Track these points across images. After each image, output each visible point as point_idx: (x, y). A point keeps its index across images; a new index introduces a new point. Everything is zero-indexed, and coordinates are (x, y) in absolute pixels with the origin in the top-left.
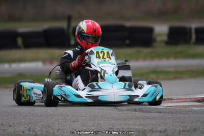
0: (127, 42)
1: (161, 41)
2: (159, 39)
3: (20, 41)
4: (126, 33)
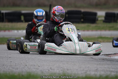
0: (82, 20)
1: (101, 20)
2: (99, 19)
3: (22, 18)
4: (82, 15)
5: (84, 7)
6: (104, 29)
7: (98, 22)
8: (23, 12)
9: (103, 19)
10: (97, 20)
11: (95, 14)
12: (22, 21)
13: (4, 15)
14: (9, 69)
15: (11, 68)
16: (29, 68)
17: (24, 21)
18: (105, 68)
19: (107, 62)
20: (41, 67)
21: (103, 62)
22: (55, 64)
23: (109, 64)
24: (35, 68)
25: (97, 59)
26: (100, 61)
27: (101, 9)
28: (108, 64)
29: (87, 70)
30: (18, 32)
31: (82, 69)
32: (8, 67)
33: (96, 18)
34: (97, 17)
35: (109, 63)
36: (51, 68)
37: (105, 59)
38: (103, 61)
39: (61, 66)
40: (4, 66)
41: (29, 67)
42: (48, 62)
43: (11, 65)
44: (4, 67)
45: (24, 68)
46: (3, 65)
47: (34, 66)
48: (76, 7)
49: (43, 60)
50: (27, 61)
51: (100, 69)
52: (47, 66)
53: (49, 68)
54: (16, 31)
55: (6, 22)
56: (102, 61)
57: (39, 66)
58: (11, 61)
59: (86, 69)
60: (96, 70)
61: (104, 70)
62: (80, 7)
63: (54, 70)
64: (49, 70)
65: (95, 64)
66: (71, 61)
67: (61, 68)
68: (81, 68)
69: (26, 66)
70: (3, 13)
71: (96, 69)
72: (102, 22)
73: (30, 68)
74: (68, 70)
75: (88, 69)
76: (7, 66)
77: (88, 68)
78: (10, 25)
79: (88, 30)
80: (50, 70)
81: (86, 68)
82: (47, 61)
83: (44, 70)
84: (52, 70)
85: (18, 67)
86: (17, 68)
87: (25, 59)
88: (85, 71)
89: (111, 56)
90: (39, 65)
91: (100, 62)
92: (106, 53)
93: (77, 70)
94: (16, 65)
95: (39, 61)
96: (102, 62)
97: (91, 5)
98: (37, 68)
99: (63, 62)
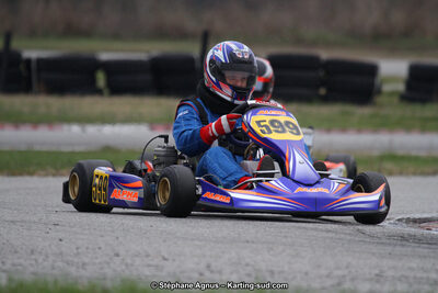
0: (323, 91)
1: (392, 94)
2: (387, 88)
3: (101, 79)
4: (321, 74)
5: (328, 44)
6: (405, 125)
7: (379, 99)
8: (105, 56)
9: (401, 87)
10: (379, 92)
11: (372, 70)
12: (99, 92)
13: (33, 66)
14: (53, 268)
15: (60, 264)
16: (127, 265)
17: (106, 91)
18: (411, 269)
19: (417, 249)
20: (174, 260)
21: (404, 249)
22: (223, 252)
23: (425, 257)
24: (149, 266)
25: (379, 235)
26: (390, 244)
27: (394, 51)
28: (420, 257)
29: (344, 276)
30: (84, 131)
31: (324, 272)
32: (51, 258)
33: (372, 84)
34: (378, 81)
35: (423, 250)
36: (208, 266)
37: (410, 235)
38: (403, 246)
39: (248, 260)
40: (33, 257)
41: (129, 261)
42: (197, 242)
43: (61, 254)
44: (36, 260)
45: (108, 263)
46: (32, 252)
47: (148, 256)
48: (299, 41)
49: (178, 234)
50: (120, 239)
51: (390, 273)
52: (196, 260)
53: (202, 266)
54: (76, 129)
55: (39, 92)
56: (399, 242)
57: (165, 259)
58: (61, 235)
59: (340, 273)
60: (377, 275)
61: (406, 277)
62: (314, 43)
63: (220, 272)
64: (201, 274)
65: (374, 254)
66: (284, 240)
67: (247, 265)
68: (319, 266)
69: (117, 255)
70: (28, 61)
71: (377, 272)
72: (395, 100)
73: (132, 265)
74: (272, 273)
75: (346, 272)
76: (47, 257)
77: (347, 267)
78: (55, 103)
79: (344, 130)
80: (207, 274)
81: (338, 268)
82: (193, 240)
83: (182, 272)
84: (212, 272)
85: (86, 260)
86: (84, 264)
87: (113, 232)
88: (335, 281)
89: (431, 225)
90: (166, 256)
91: (389, 249)
92: (412, 216)
93: (306, 274)
94: (78, 254)
95: (165, 241)
96: (398, 248)
97: (356, 36)
98: (157, 266)
99: (254, 245)
